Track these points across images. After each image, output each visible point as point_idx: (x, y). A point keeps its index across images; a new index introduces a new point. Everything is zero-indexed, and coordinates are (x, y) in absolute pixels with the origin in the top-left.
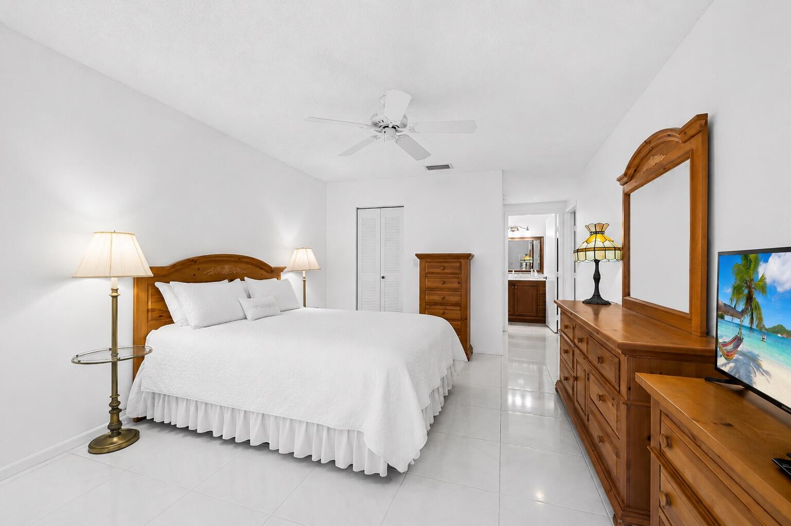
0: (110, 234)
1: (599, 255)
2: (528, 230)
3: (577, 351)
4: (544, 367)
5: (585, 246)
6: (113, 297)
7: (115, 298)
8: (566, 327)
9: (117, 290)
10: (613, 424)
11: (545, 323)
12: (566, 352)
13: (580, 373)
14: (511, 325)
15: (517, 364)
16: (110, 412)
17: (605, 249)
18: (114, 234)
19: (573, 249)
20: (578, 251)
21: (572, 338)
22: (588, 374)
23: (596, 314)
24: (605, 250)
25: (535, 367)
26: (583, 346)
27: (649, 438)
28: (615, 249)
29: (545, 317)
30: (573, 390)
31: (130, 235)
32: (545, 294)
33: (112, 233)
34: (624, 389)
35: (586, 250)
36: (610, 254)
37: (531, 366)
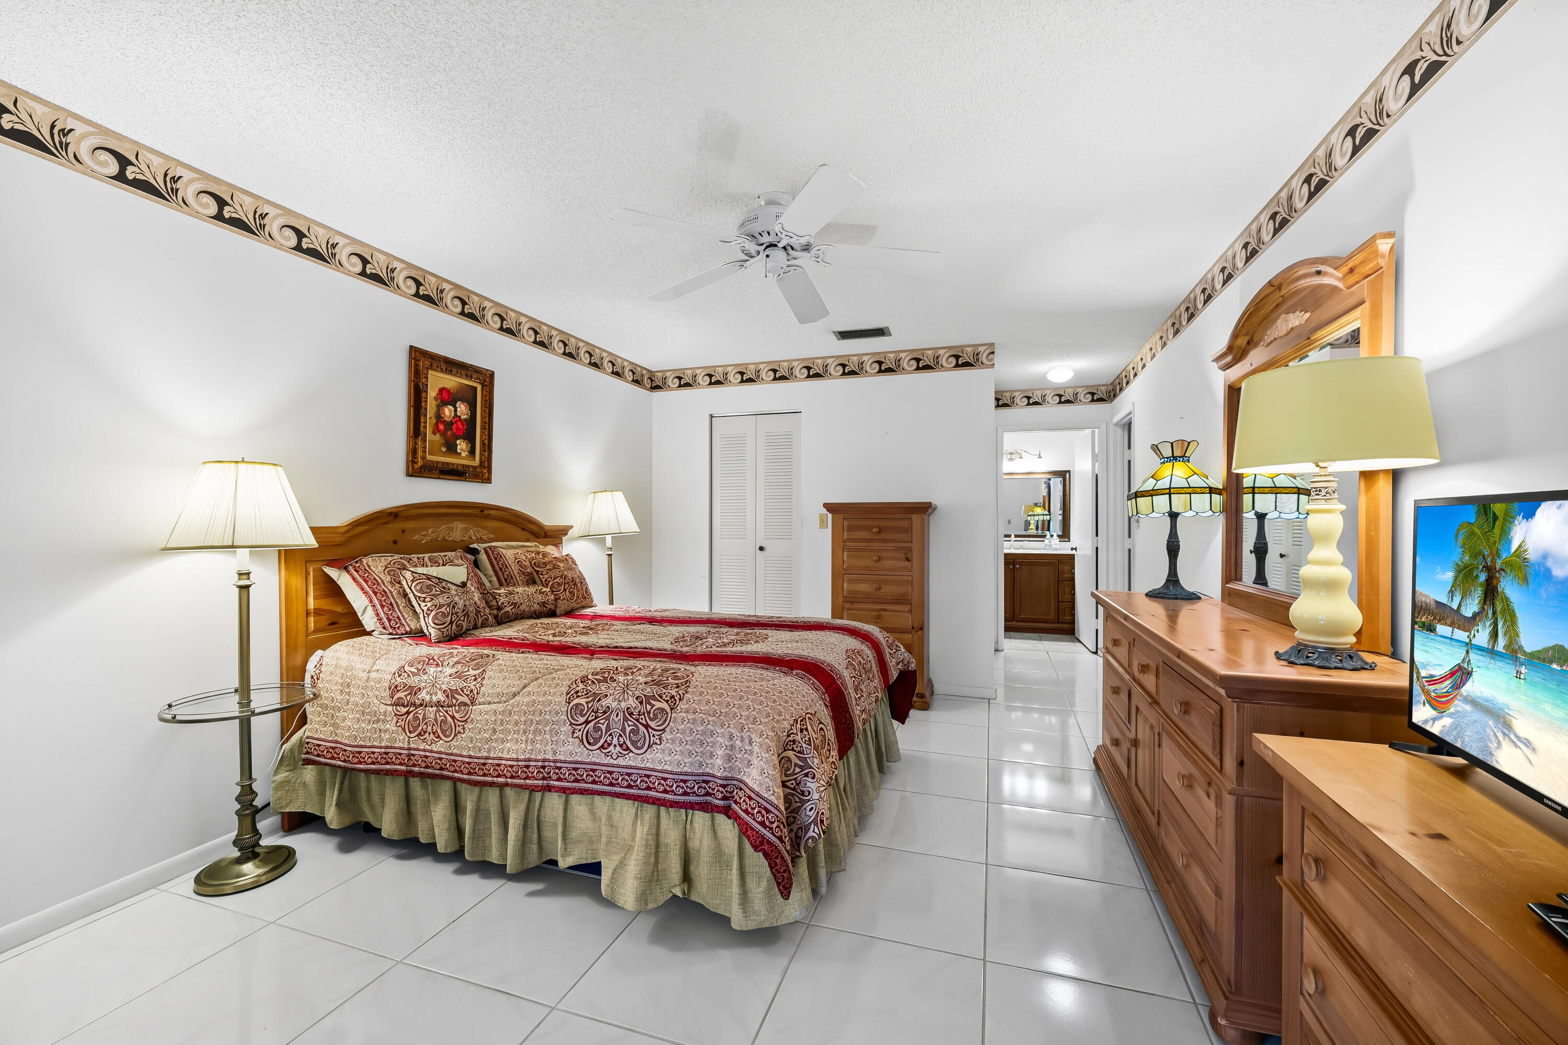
0: (233, 465)
1: (1179, 503)
2: (1040, 457)
3: (1136, 689)
4: (1072, 721)
5: (1150, 485)
6: (241, 587)
7: (244, 589)
8: (1116, 643)
9: (248, 574)
10: (1210, 833)
11: (1074, 634)
12: (1116, 691)
13: (1144, 733)
14: (1010, 638)
15: (1019, 714)
16: (237, 813)
17: (1191, 491)
18: (241, 465)
19: (1126, 493)
20: (1137, 495)
21: (1126, 665)
22: (1159, 734)
23: (1173, 618)
24: (1190, 494)
25: (1054, 720)
26: (1149, 680)
27: (1279, 860)
28: (1212, 490)
29: (1073, 622)
30: (1129, 766)
31: (272, 467)
32: (1073, 580)
33: (237, 462)
34: (1230, 765)
35: (1152, 493)
36: (1201, 501)
37: (1047, 718)
